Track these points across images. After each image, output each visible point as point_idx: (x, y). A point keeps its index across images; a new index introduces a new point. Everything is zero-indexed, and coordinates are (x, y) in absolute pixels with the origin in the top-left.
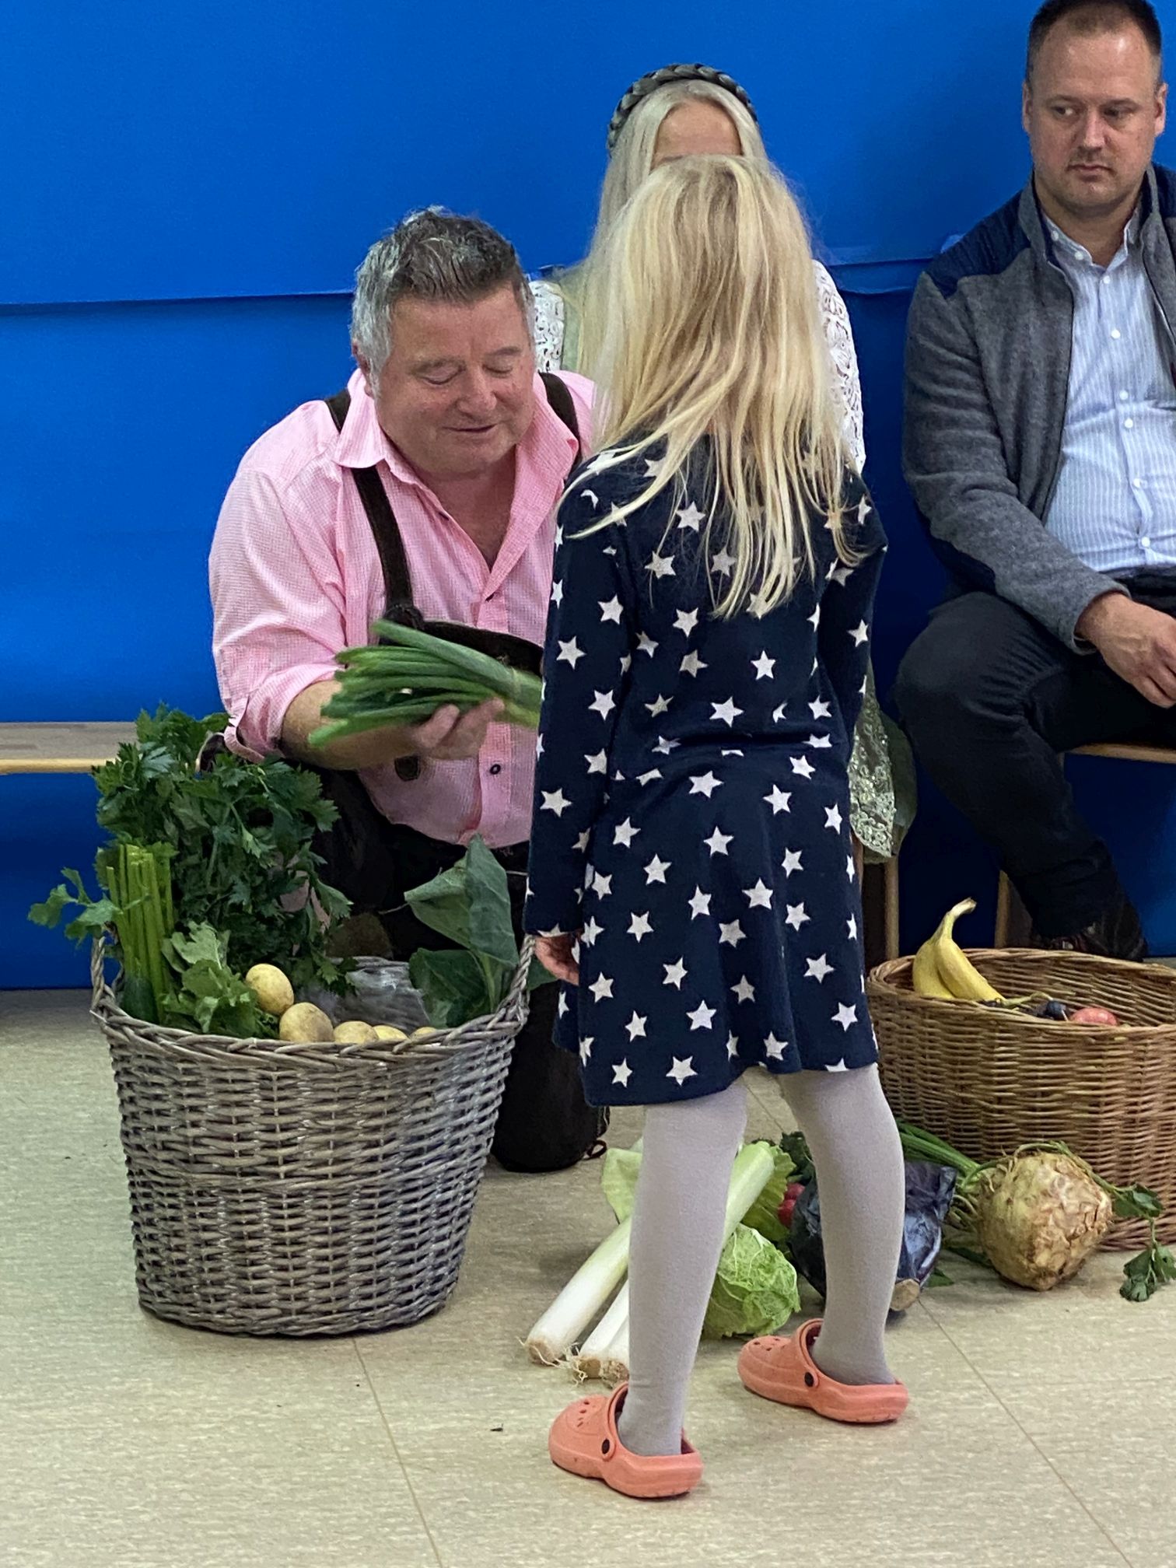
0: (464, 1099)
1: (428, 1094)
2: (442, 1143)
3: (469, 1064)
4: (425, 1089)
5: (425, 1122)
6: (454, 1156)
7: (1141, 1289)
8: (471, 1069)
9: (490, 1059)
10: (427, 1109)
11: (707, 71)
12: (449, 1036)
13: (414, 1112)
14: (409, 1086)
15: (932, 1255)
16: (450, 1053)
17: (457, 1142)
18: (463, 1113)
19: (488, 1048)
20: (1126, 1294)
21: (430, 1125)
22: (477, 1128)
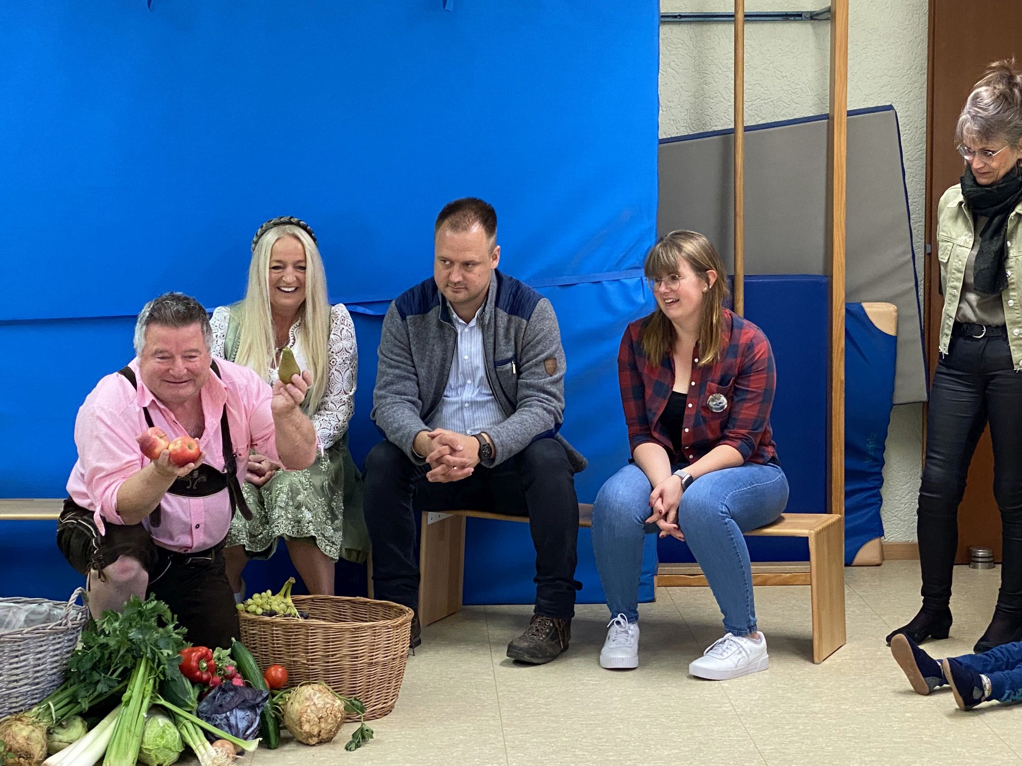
0: (39, 659)
1: (17, 656)
2: (29, 678)
3: (39, 644)
4: (14, 654)
5: (17, 668)
6: (37, 684)
7: (353, 745)
8: (41, 646)
9: (53, 642)
10: (17, 663)
11: (294, 220)
12: (24, 632)
13: (11, 664)
14: (6, 653)
15: (252, 729)
16: (25, 639)
17: (37, 678)
18: (39, 665)
19: (51, 637)
20: (347, 749)
21: (19, 670)
22: (50, 672)
